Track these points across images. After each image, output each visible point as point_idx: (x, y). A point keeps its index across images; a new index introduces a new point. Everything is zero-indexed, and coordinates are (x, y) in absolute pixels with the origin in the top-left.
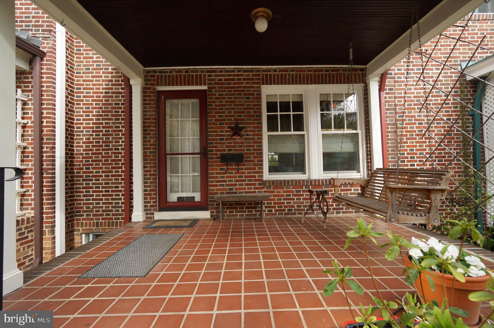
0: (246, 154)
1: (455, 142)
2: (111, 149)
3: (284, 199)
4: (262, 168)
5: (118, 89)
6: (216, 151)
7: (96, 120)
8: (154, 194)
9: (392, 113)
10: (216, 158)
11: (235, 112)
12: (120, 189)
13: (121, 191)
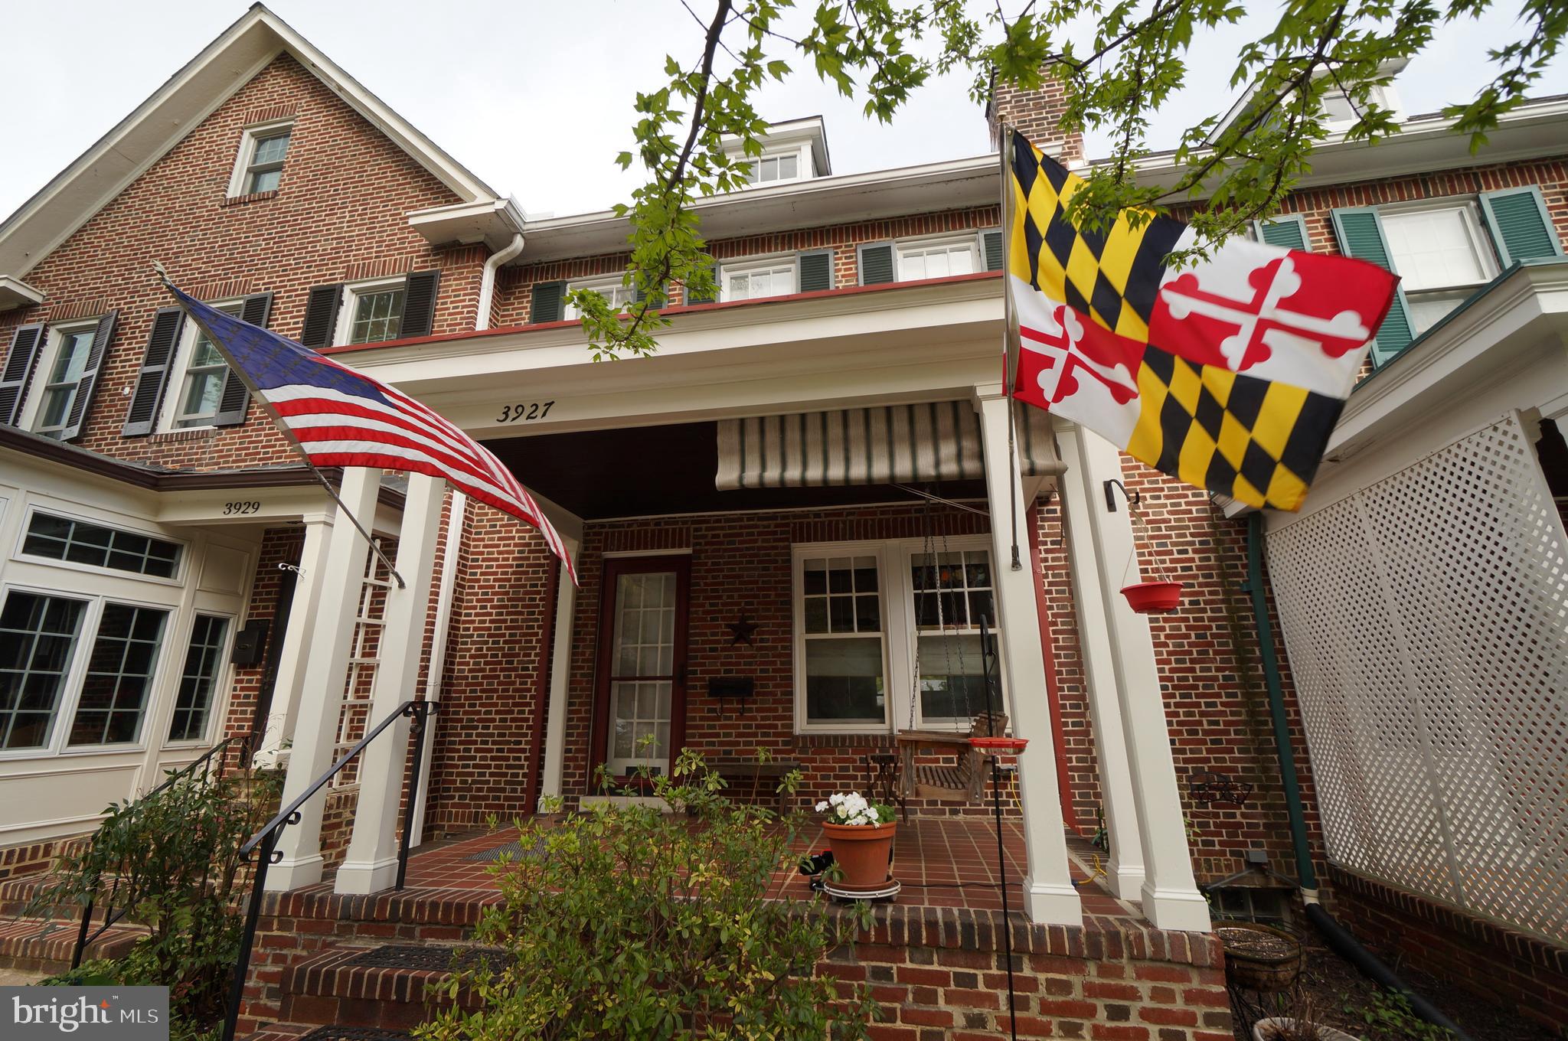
0: (759, 679)
1: (1216, 653)
2: (515, 669)
3: (836, 777)
4: (791, 709)
5: (538, 558)
6: (702, 672)
7: (498, 614)
8: (583, 759)
9: (1063, 592)
10: (702, 687)
11: (740, 597)
12: (522, 746)
13: (523, 751)
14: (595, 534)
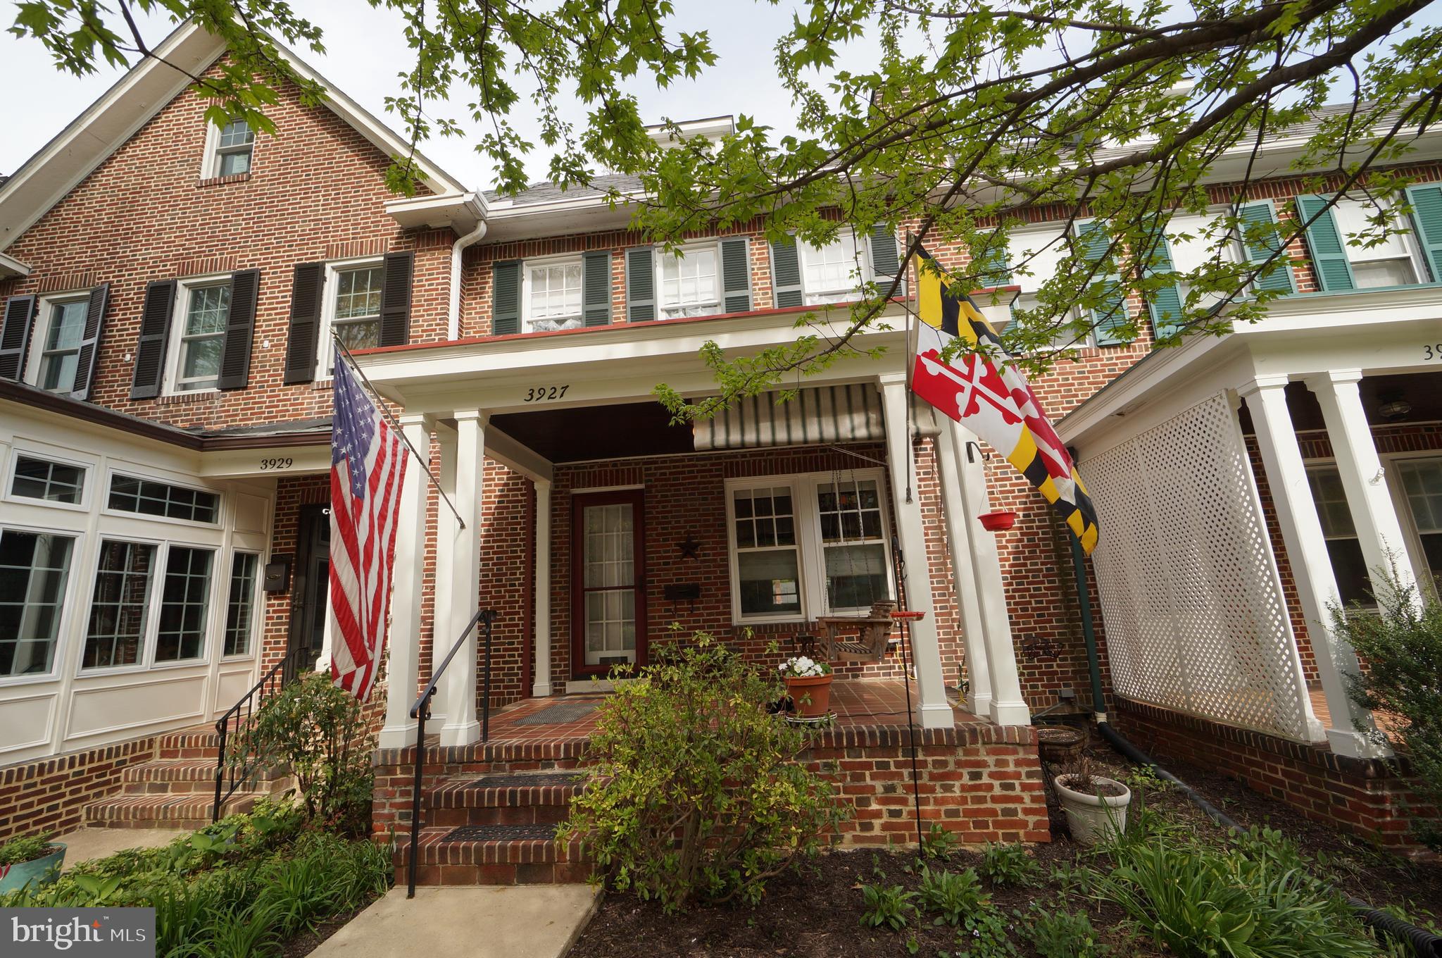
0: (703, 584)
1: (1041, 552)
2: (504, 586)
4: (729, 607)
5: (517, 496)
6: (658, 581)
10: (659, 593)
11: (686, 522)
12: (515, 646)
13: (517, 649)
14: (564, 474)
